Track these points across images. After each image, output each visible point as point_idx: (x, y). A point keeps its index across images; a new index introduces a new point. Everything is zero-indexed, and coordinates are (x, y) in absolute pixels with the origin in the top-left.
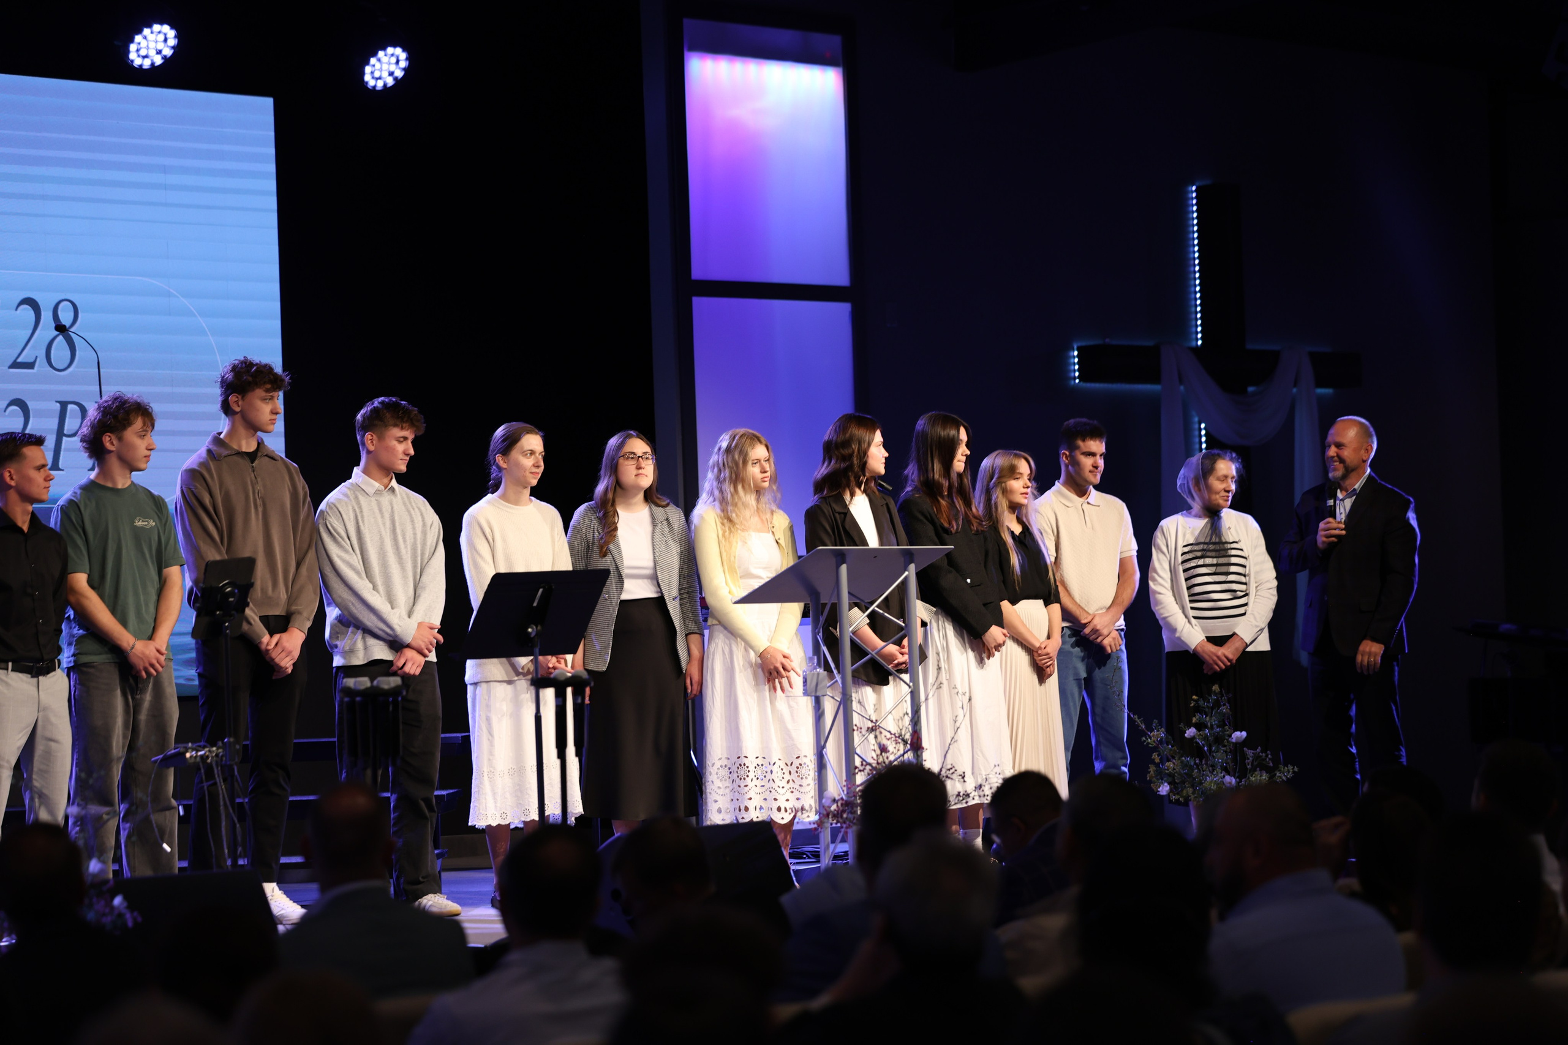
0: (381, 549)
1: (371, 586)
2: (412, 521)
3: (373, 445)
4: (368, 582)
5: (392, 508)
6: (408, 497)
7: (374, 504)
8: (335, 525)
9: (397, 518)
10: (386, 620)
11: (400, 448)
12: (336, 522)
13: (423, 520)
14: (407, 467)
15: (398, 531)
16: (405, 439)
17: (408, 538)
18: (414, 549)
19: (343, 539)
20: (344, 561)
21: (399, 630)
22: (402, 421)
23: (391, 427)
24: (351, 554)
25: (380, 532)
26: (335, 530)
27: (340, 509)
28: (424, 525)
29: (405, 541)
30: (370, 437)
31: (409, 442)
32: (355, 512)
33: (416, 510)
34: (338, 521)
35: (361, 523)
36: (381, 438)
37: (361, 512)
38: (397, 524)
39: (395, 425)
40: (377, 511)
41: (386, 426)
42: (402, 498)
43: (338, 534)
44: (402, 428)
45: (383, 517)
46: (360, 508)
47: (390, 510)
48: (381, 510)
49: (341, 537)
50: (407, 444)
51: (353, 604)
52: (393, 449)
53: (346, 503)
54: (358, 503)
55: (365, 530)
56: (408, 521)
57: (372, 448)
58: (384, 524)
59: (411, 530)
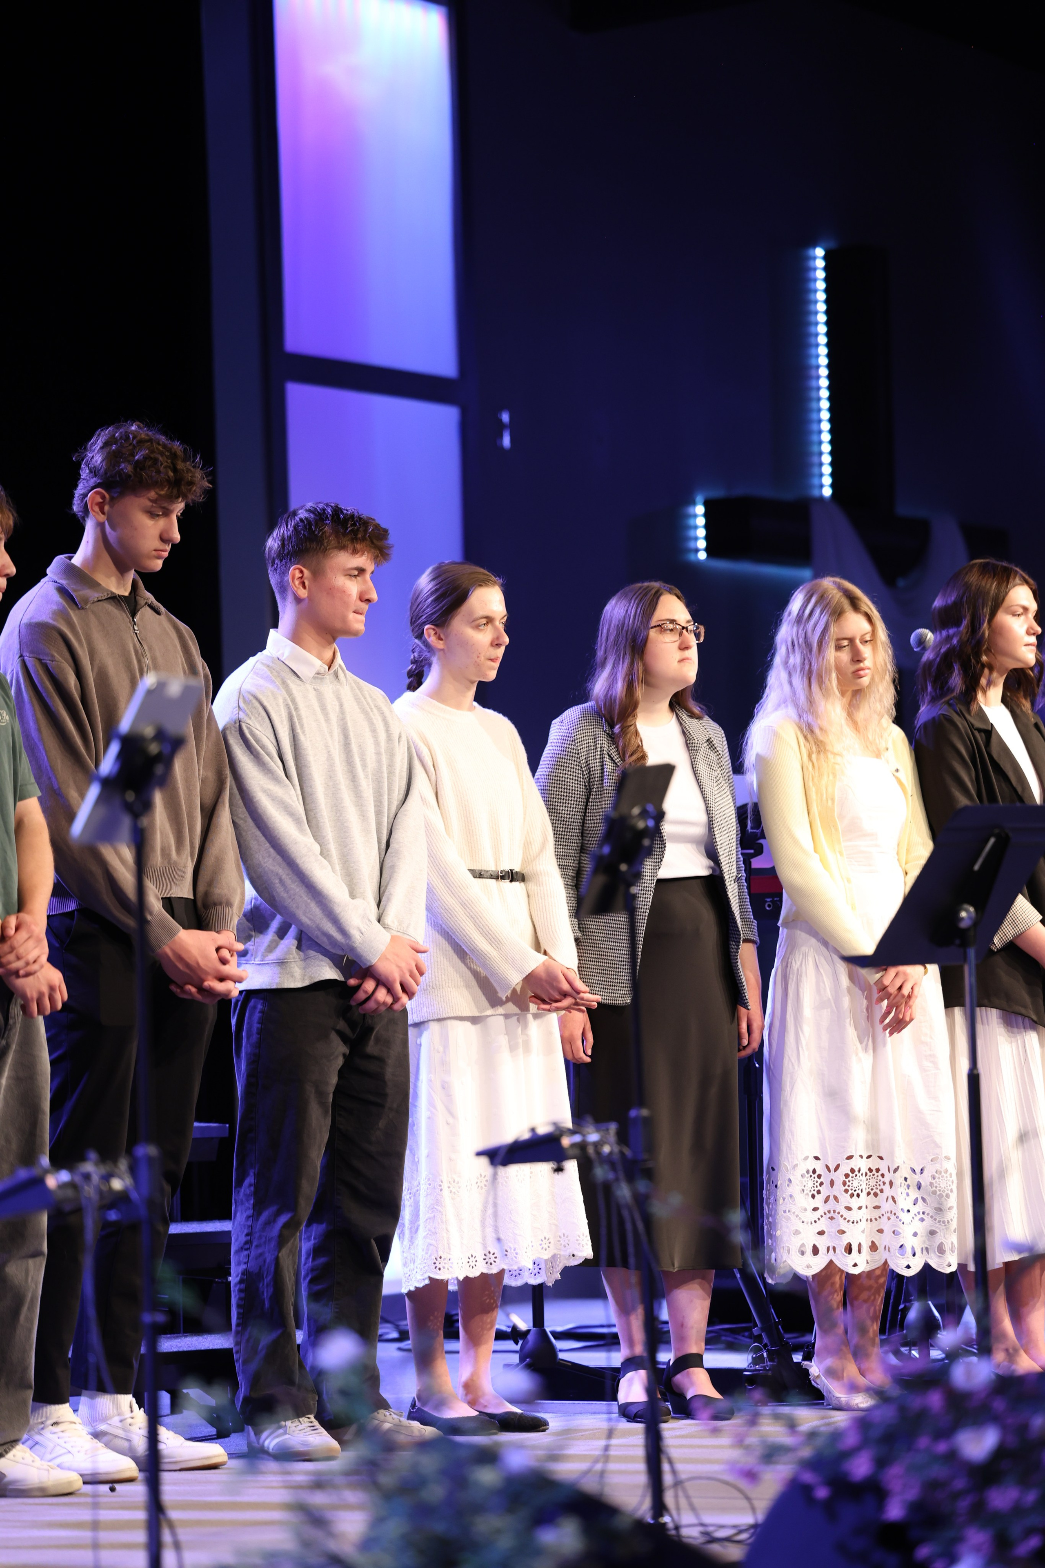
0: (331, 777)
1: (317, 848)
2: (374, 731)
3: (304, 587)
4: (312, 840)
5: (341, 706)
6: (360, 689)
7: (312, 695)
8: (257, 732)
9: (349, 724)
10: (340, 917)
11: (353, 588)
12: (258, 727)
13: (387, 730)
14: (365, 625)
15: (354, 747)
16: (361, 571)
17: (368, 761)
18: (378, 782)
19: (271, 758)
20: (273, 798)
21: (357, 937)
22: (354, 540)
23: (335, 552)
24: (286, 786)
25: (327, 747)
26: (257, 741)
27: (266, 703)
28: (389, 738)
29: (364, 766)
30: (298, 575)
31: (368, 576)
32: (289, 708)
33: (375, 710)
34: (261, 725)
35: (299, 730)
36: (318, 573)
37: (296, 709)
38: (352, 734)
39: (343, 548)
40: (318, 710)
41: (324, 551)
42: (352, 688)
43: (263, 747)
44: (355, 552)
45: (327, 720)
46: (293, 701)
47: (337, 708)
48: (323, 708)
49: (268, 754)
50: (365, 581)
51: (281, 880)
52: (343, 592)
53: (273, 693)
54: (289, 693)
55: (304, 740)
56: (367, 730)
57: (303, 593)
58: (331, 733)
59: (373, 746)
